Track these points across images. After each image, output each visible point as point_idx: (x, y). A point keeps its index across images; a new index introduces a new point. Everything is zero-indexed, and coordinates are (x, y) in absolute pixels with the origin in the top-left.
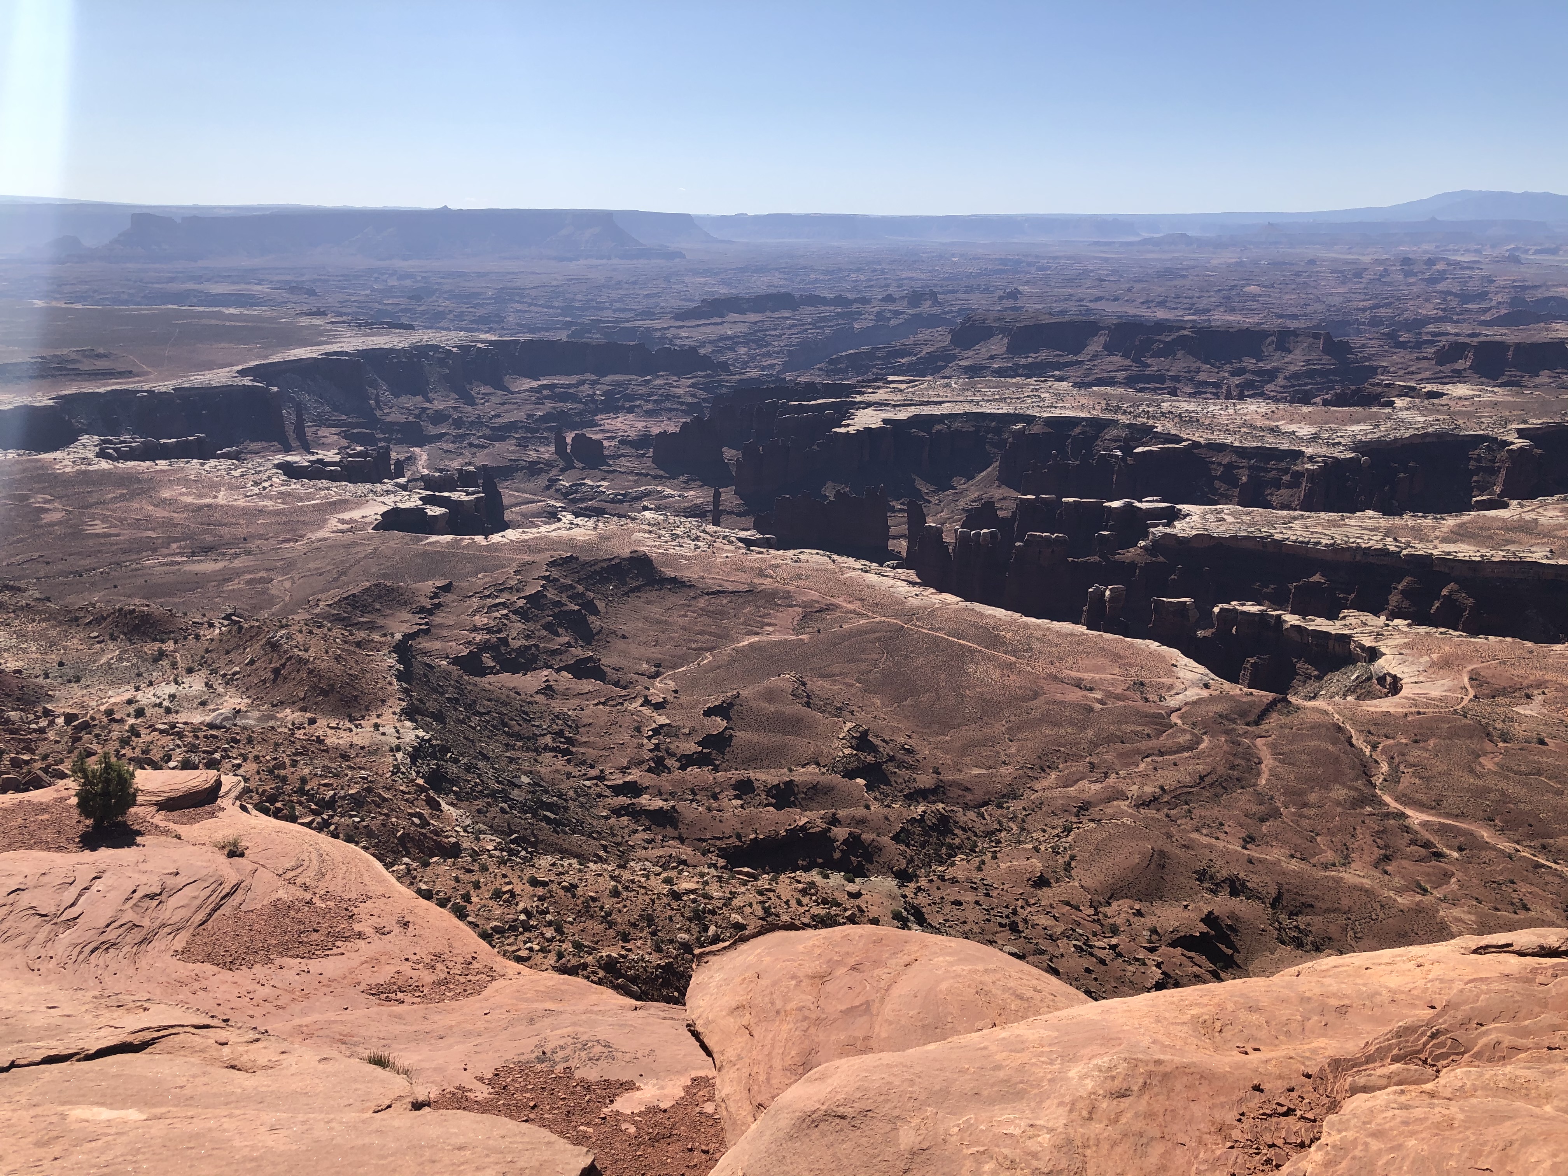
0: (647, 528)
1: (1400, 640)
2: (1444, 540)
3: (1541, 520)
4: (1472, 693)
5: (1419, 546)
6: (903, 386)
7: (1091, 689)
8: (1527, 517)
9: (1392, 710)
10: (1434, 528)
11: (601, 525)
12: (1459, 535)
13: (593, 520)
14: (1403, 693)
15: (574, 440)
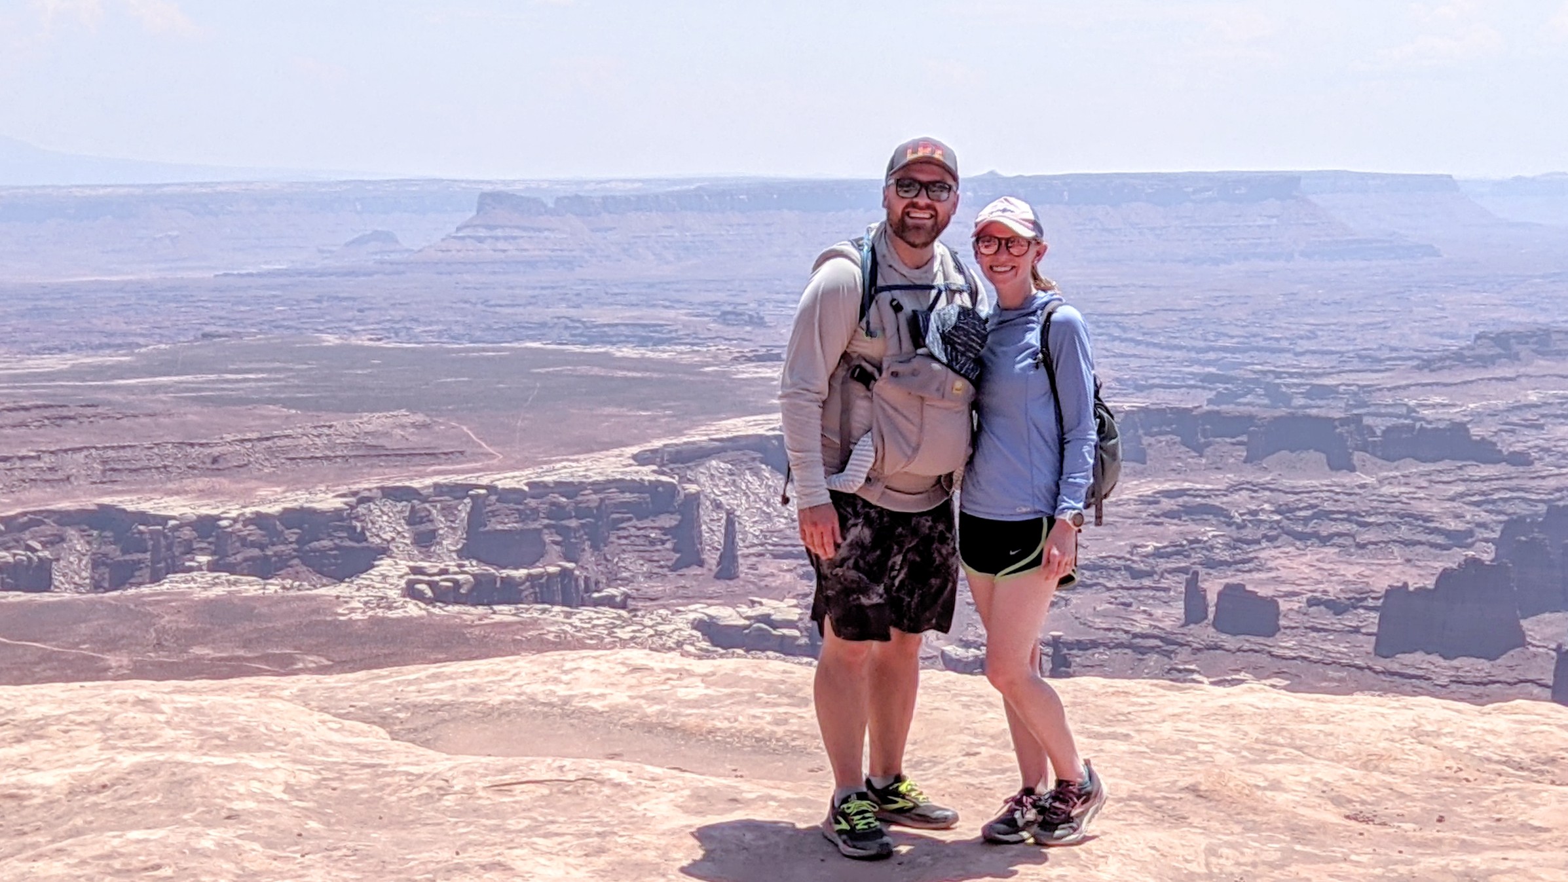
15: (1220, 594)
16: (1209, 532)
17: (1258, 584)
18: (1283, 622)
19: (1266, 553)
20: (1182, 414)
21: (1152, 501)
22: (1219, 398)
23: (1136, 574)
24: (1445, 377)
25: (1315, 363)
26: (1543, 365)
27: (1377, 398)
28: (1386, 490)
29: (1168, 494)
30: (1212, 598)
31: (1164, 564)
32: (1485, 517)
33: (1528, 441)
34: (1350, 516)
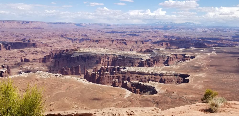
0: (38, 74)
1: (157, 85)
2: (161, 70)
3: (174, 67)
4: (167, 92)
5: (158, 71)
6: (82, 49)
7: (113, 96)
8: (172, 67)
9: (156, 96)
10: (160, 69)
11: (30, 74)
12: (163, 70)
13: (28, 73)
14: (158, 93)
15: (24, 59)
16: (23, 54)
17: (28, 58)
18: (30, 61)
19: (28, 55)
20: (20, 43)
21: (17, 51)
22: (24, 41)
23: (16, 58)
24: (45, 39)
25: (33, 38)
26: (53, 38)
27: (39, 41)
28: (40, 49)
29: (19, 50)
30: (23, 60)
31: (18, 57)
32: (48, 51)
33: (52, 45)
34: (37, 52)
